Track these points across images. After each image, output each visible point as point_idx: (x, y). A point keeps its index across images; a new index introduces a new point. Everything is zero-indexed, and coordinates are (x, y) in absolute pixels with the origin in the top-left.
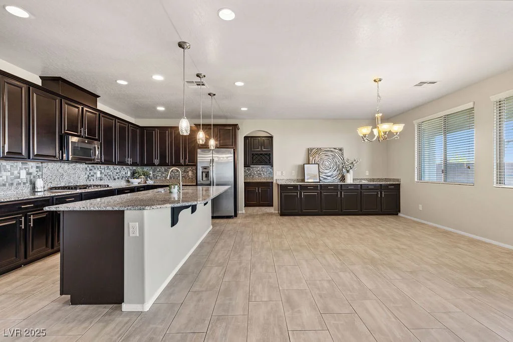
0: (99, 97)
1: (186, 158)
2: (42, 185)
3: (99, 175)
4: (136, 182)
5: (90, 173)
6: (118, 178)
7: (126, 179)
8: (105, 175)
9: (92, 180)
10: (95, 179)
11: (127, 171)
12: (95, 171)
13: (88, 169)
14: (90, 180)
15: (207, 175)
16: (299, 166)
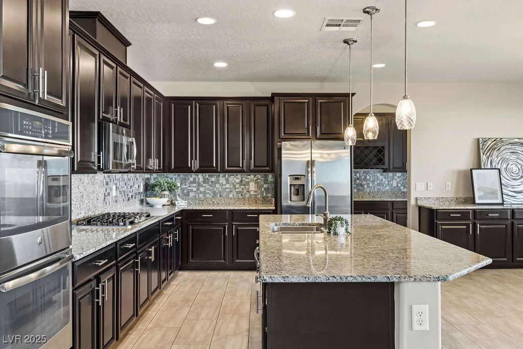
0: (129, 45)
1: (249, 158)
4: (159, 204)
5: (106, 190)
6: (132, 197)
7: (139, 197)
10: (110, 200)
12: (111, 186)
13: (104, 182)
14: (106, 203)
15: (300, 190)
16: (459, 172)
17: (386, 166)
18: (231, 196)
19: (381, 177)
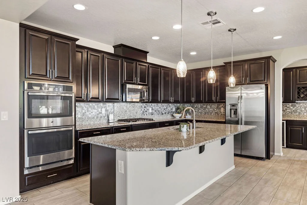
0: (148, 52)
1: (217, 96)
2: (113, 118)
3: (150, 111)
4: (178, 117)
5: (144, 110)
6: (165, 113)
7: (172, 113)
8: (156, 111)
9: (146, 115)
10: (148, 114)
11: (172, 107)
12: (148, 108)
13: (143, 106)
14: (144, 115)
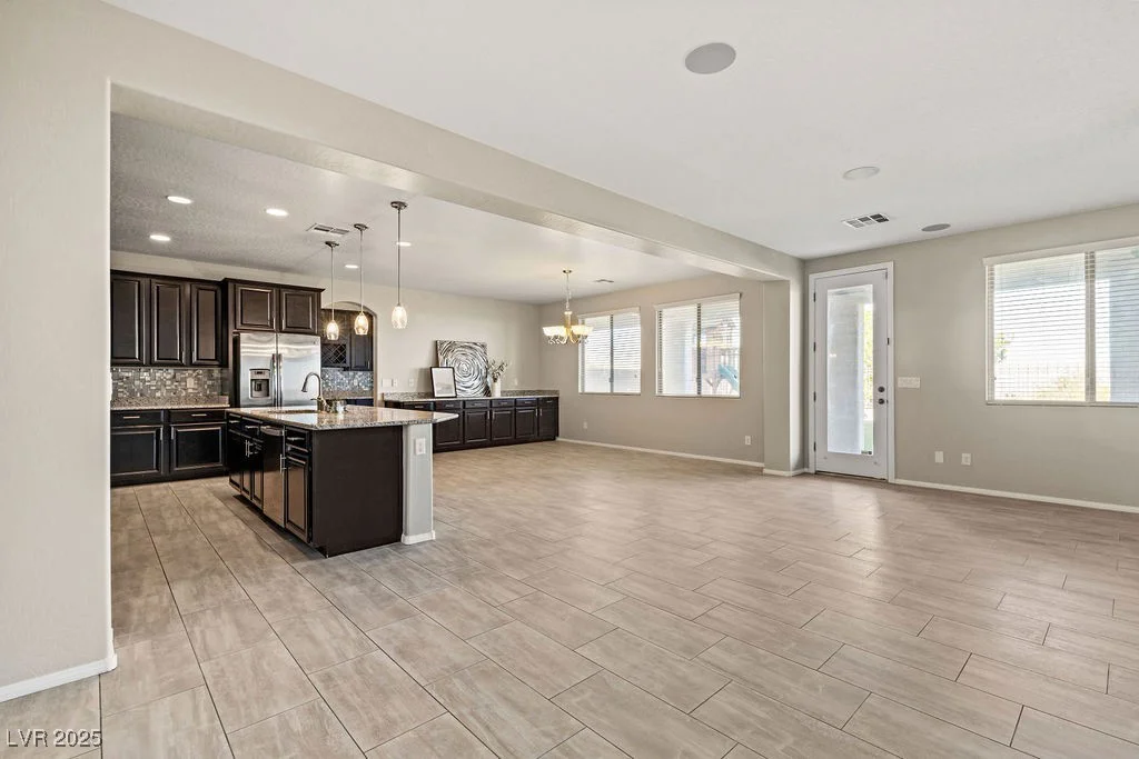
1: (191, 349)
15: (262, 385)
16: (421, 370)
17: (348, 365)
18: (158, 394)
19: (341, 376)
